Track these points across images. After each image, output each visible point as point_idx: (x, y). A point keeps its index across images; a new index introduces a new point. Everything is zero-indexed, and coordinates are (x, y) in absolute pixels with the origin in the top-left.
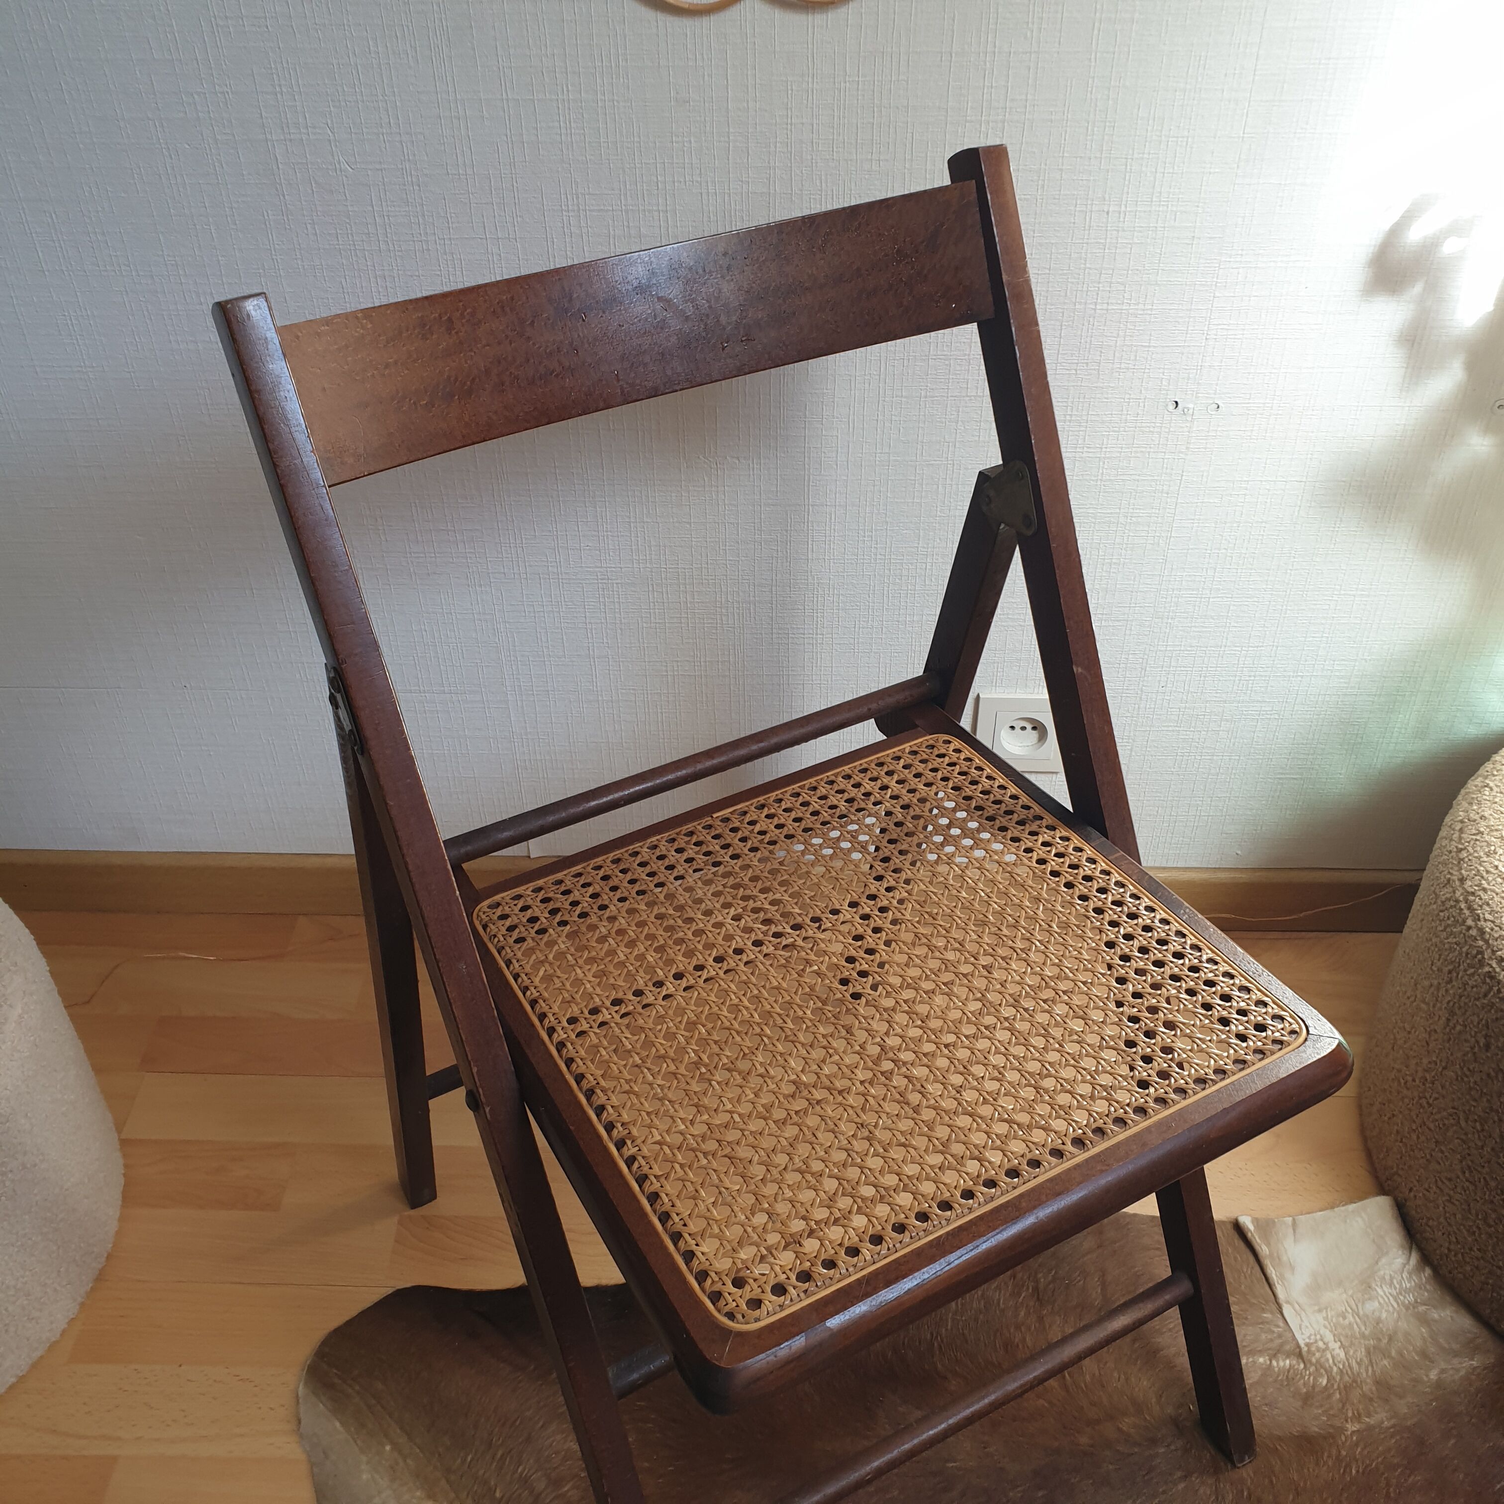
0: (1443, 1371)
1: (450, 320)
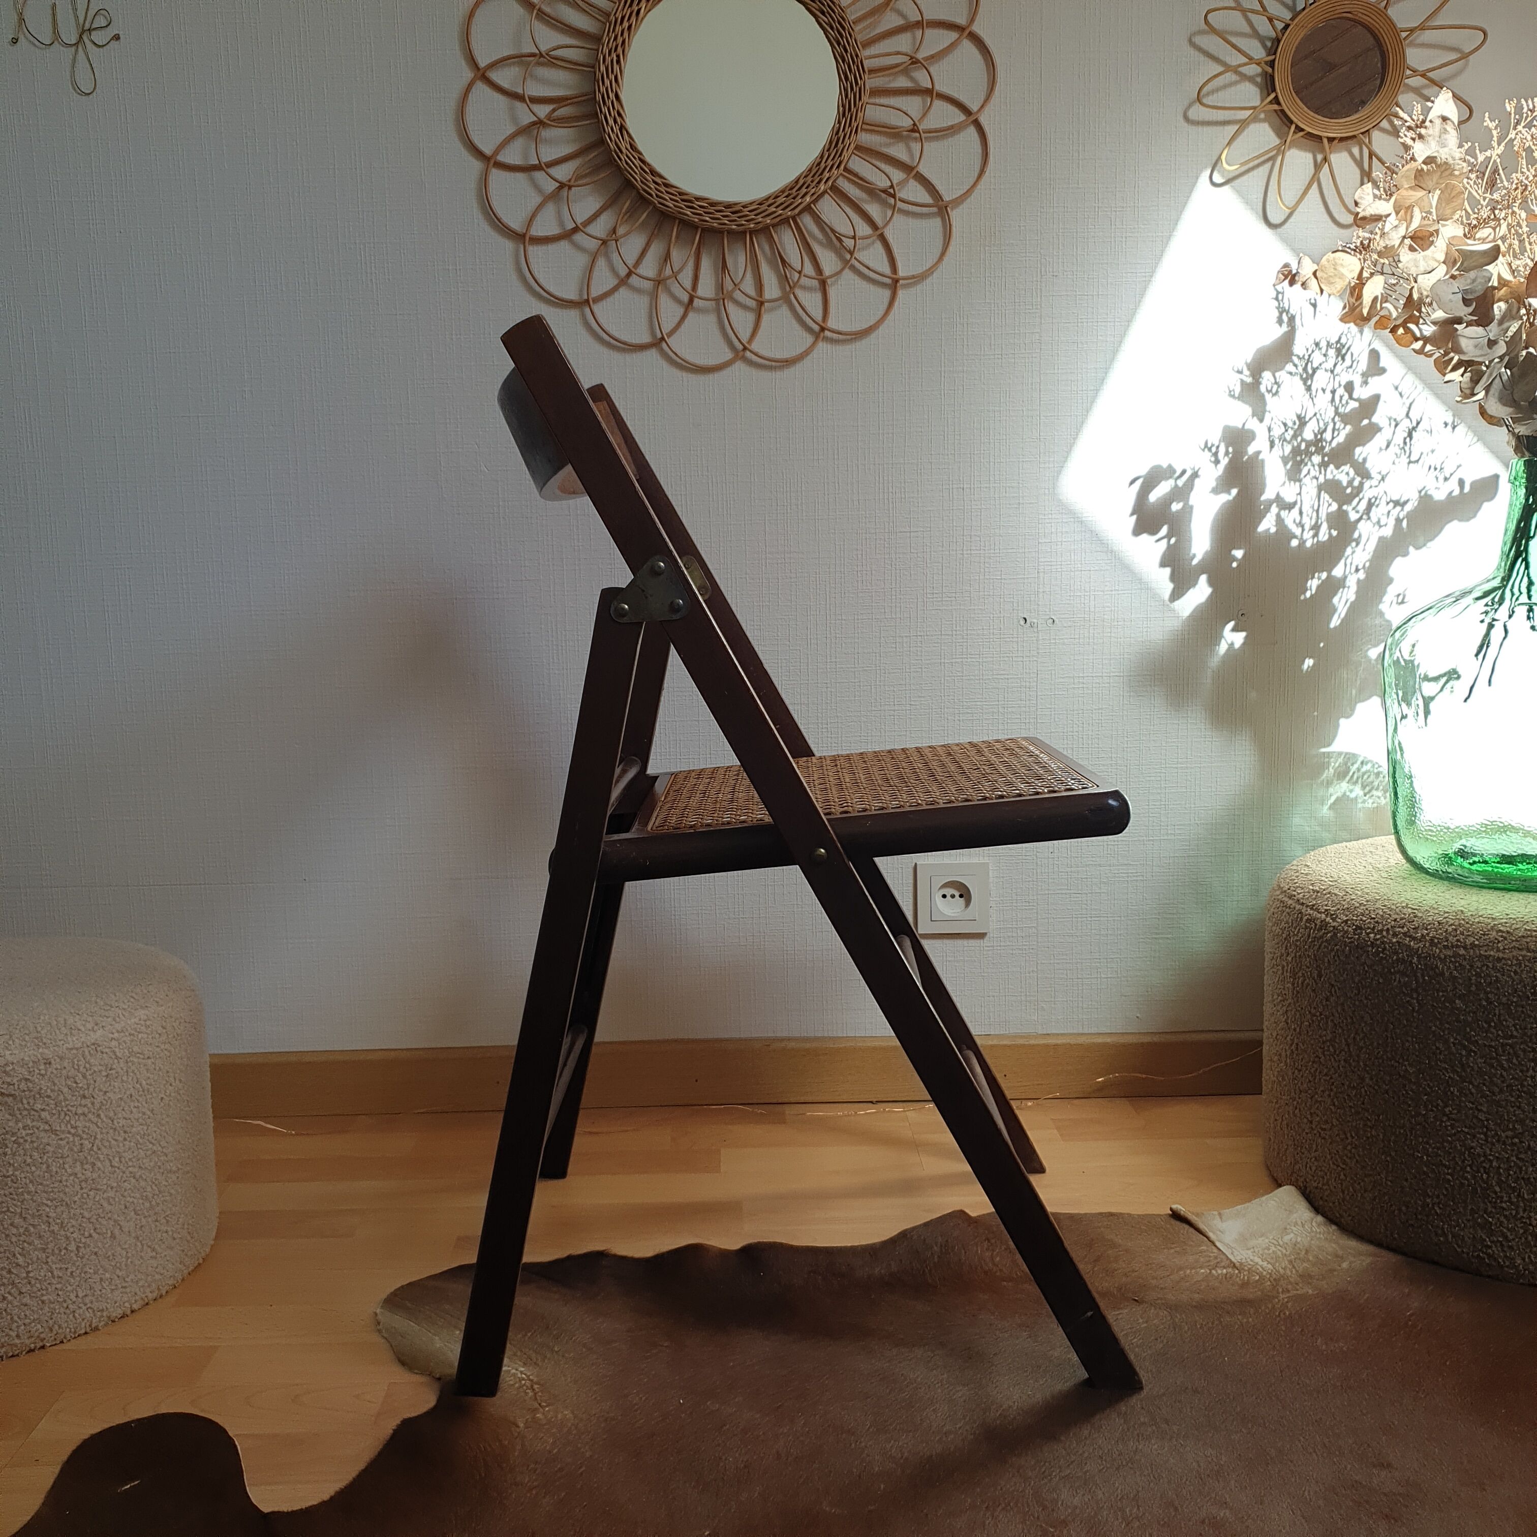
0: (1351, 1263)
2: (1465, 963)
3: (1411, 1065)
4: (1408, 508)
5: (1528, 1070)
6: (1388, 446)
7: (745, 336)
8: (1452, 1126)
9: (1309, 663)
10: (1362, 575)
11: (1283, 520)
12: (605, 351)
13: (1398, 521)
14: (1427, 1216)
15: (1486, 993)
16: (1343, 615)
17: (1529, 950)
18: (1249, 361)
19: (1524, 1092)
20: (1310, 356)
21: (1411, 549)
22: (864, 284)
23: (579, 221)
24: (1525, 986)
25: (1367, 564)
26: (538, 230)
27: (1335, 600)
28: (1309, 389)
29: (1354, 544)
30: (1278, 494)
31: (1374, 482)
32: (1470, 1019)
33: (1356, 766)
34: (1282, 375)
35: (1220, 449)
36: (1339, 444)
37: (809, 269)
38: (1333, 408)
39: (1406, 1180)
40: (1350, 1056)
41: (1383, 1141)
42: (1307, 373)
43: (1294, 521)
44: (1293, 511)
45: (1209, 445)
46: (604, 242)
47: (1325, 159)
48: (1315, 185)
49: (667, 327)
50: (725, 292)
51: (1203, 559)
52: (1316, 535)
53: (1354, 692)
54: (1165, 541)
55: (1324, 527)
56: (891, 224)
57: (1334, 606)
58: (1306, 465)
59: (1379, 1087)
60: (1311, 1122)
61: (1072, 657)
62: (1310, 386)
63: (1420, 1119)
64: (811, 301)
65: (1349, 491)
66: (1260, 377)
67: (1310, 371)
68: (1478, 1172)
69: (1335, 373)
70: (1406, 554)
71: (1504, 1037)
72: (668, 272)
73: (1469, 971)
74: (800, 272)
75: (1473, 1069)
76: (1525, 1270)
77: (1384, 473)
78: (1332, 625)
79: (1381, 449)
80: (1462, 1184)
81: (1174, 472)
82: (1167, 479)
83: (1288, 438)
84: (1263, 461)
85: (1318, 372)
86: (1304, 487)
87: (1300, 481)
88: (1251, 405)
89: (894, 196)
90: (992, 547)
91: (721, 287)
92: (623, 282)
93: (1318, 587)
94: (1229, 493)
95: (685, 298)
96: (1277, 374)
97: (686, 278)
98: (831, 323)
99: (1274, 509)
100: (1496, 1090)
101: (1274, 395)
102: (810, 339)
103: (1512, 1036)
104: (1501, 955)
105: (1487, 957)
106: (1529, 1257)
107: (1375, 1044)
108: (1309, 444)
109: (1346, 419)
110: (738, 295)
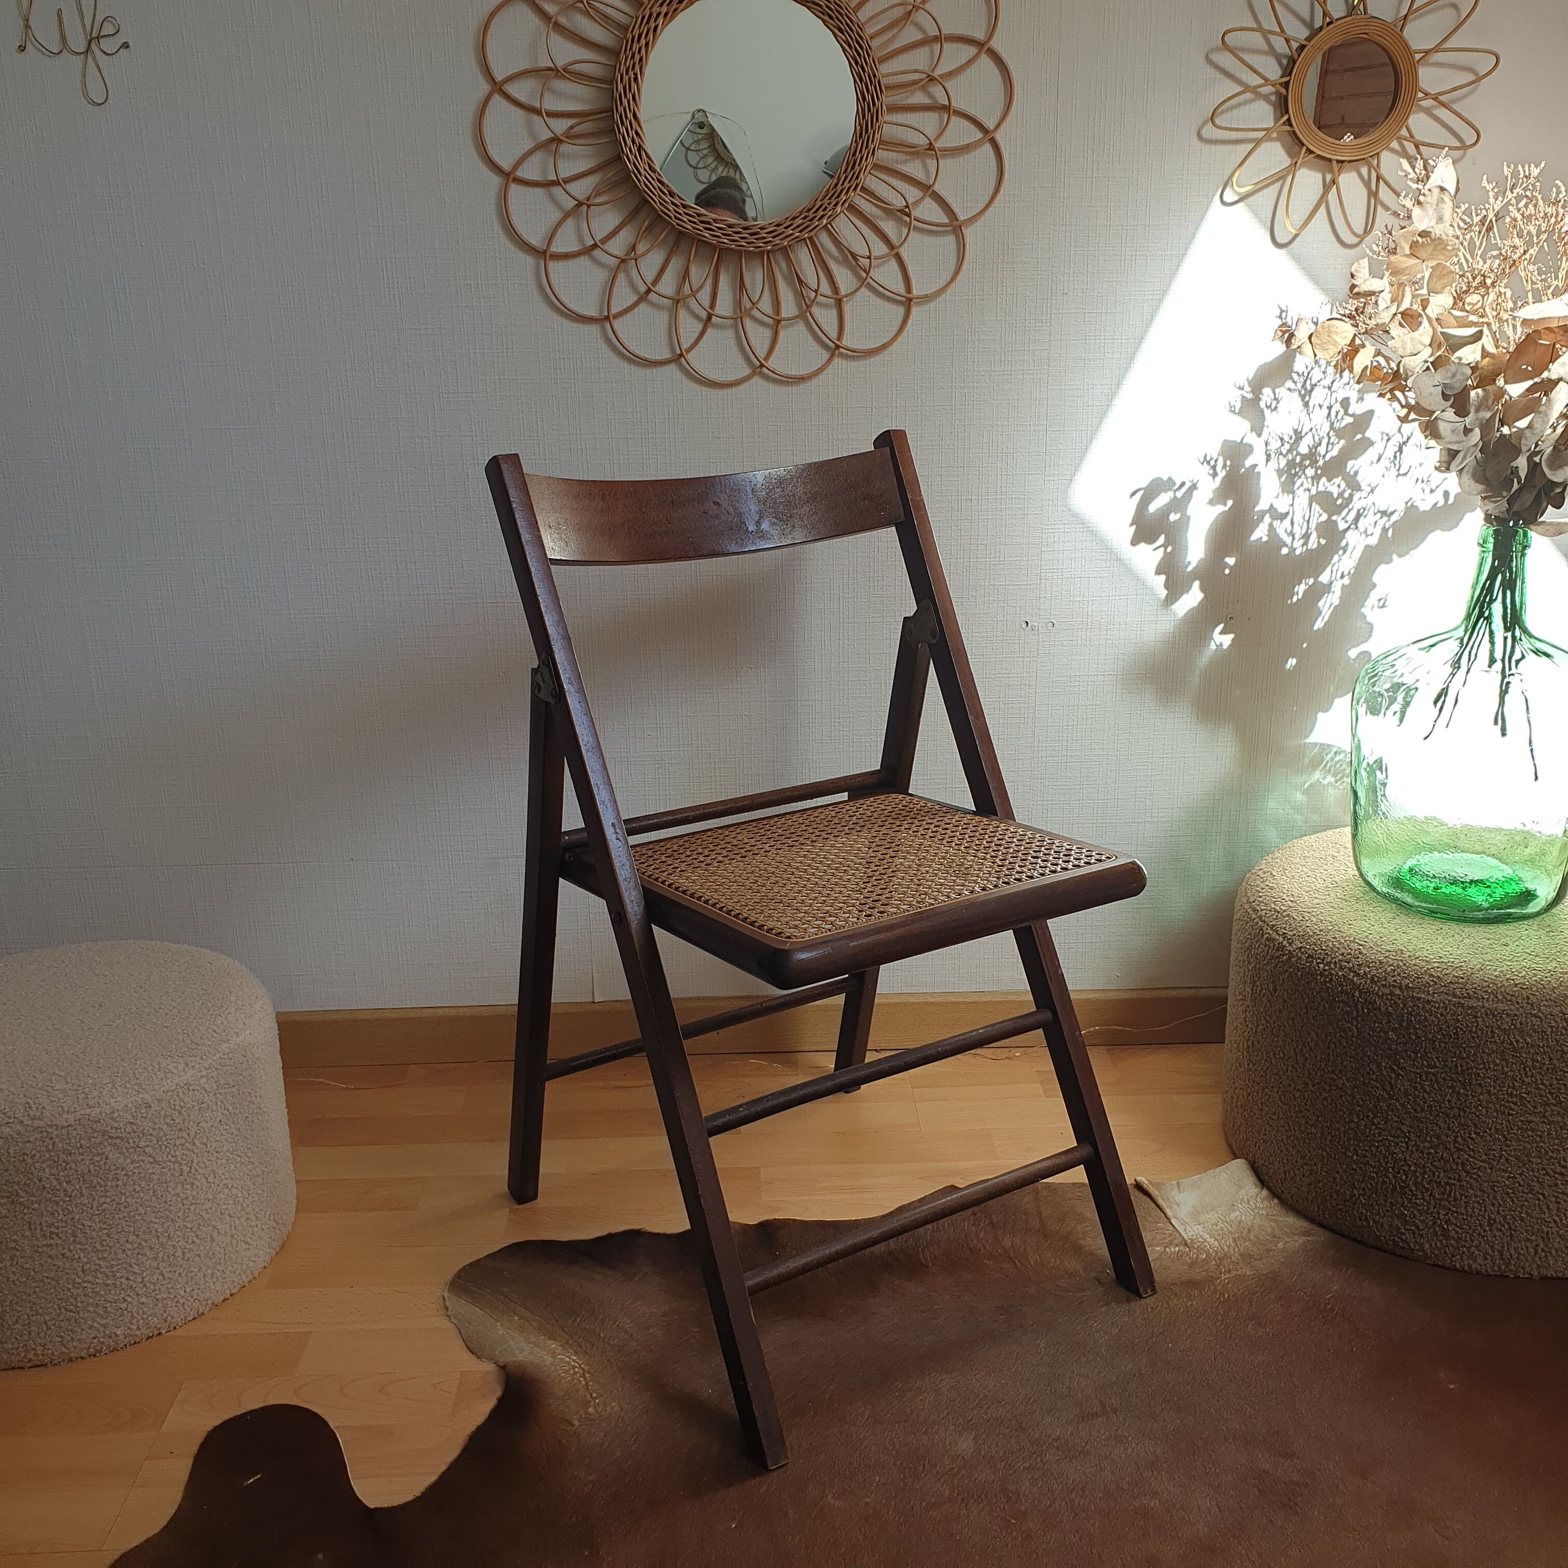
0: (1286, 1242)
1: (603, 494)
2: (1399, 1002)
3: (1348, 1080)
4: (1394, 518)
5: (1446, 1095)
6: (1379, 460)
7: (761, 353)
8: (1379, 1133)
9: (1292, 662)
10: (1346, 581)
11: (1275, 530)
12: (626, 365)
13: (1385, 530)
14: (1355, 1204)
15: (1416, 1029)
16: (1326, 619)
17: (1454, 996)
18: (1250, 378)
19: (1443, 1113)
20: (1309, 373)
21: (1395, 557)
22: (879, 301)
23: (599, 237)
24: (1448, 1027)
25: (1352, 571)
26: (558, 247)
27: (1320, 604)
28: (1306, 405)
29: (1341, 552)
30: (1272, 505)
31: (1364, 494)
32: (1400, 1049)
33: (1329, 756)
34: (1282, 392)
35: (1218, 462)
36: (1332, 458)
37: (825, 288)
38: (1329, 423)
39: (1338, 1172)
40: (1297, 1063)
41: (1321, 1138)
42: (1306, 389)
43: (1286, 531)
44: (1285, 521)
45: (1208, 459)
46: (623, 261)
47: (1334, 182)
48: (1323, 207)
49: (686, 344)
50: (743, 310)
51: (1196, 568)
52: (1306, 544)
53: (1332, 689)
54: (1162, 549)
55: (1314, 537)
56: (906, 244)
57: (1319, 609)
58: (1300, 477)
59: (1320, 1093)
60: (1261, 1110)
61: (1070, 658)
62: (1308, 402)
63: (1352, 1125)
64: (826, 318)
65: (1339, 502)
66: (1261, 393)
67: (1309, 388)
68: (1399, 1173)
69: (1333, 389)
70: (1390, 561)
71: (1429, 1066)
72: (687, 289)
73: (1402, 1009)
74: (816, 291)
75: (1400, 1090)
76: (1431, 1253)
77: (1373, 485)
78: (1316, 628)
79: (1372, 463)
80: (1384, 1182)
81: (1174, 484)
82: (1166, 491)
83: (1284, 452)
84: (1259, 473)
85: (1316, 389)
86: (1296, 498)
87: (1293, 492)
88: (1250, 421)
89: (909, 215)
90: (998, 555)
91: (738, 304)
92: (643, 298)
93: (1305, 592)
94: (1225, 505)
95: (704, 315)
96: (1277, 391)
97: (704, 296)
98: (846, 341)
99: (1267, 519)
100: (1419, 1109)
101: (1272, 411)
102: (826, 355)
103: (1435, 1067)
104: (1430, 998)
105: (1419, 999)
106: (1436, 1244)
107: (1319, 1058)
108: (1304, 458)
109: (1340, 433)
110: (755, 313)
